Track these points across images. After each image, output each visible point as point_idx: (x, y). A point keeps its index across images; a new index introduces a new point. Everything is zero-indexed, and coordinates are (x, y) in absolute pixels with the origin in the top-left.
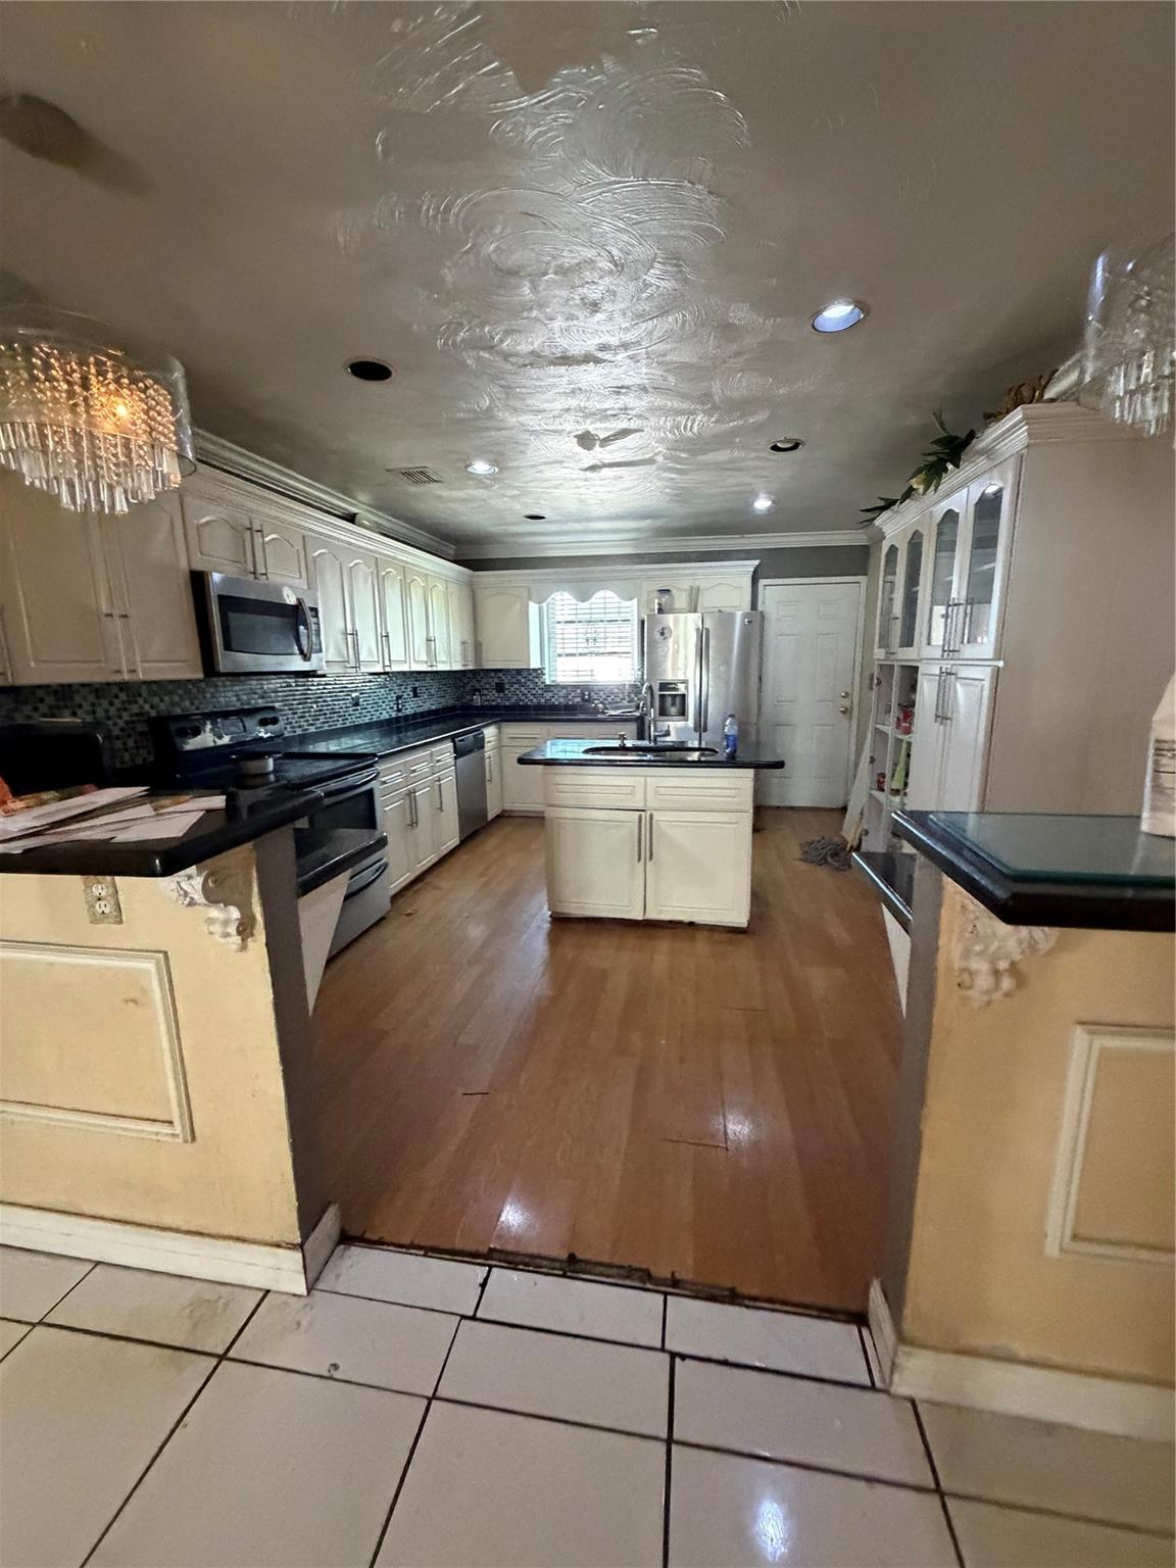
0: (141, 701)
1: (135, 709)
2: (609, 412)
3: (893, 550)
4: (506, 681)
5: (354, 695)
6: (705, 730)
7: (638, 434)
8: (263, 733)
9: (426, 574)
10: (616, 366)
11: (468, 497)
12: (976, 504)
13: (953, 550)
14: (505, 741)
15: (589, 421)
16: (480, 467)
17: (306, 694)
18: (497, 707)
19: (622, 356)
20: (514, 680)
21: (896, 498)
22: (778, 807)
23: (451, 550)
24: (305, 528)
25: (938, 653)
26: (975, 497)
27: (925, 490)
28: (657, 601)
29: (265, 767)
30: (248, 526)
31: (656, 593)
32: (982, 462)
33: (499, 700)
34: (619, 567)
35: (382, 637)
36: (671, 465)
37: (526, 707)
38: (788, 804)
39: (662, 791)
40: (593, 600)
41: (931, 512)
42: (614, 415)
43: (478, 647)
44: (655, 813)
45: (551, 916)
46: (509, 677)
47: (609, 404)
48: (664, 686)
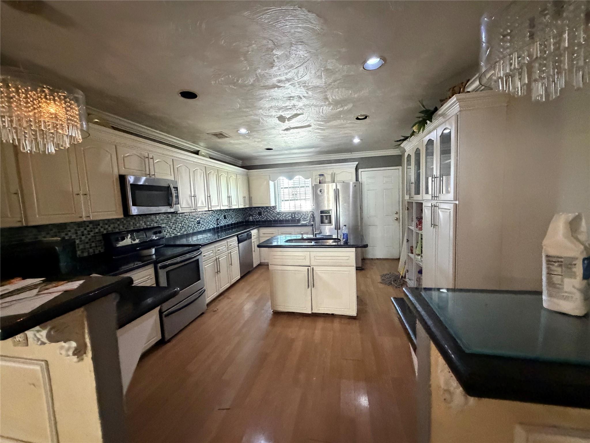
0: (99, 227)
1: (97, 230)
2: (288, 107)
3: (409, 156)
4: (262, 211)
5: (198, 219)
6: (340, 229)
7: (301, 115)
8: (154, 237)
9: (228, 172)
10: (286, 89)
11: (241, 143)
12: (440, 136)
13: (433, 155)
14: (261, 235)
15: (281, 111)
16: (243, 131)
17: (176, 220)
18: (259, 221)
19: (287, 85)
20: (265, 211)
21: (408, 136)
22: (372, 259)
23: (240, 163)
24: (172, 156)
25: (430, 198)
26: (440, 133)
27: (419, 132)
28: (318, 179)
29: (151, 252)
30: (147, 156)
31: (318, 176)
32: (441, 119)
33: (260, 219)
34: (304, 167)
35: (208, 197)
36: (317, 127)
37: (270, 221)
38: (376, 257)
39: (317, 258)
40: (294, 179)
41: (423, 141)
42: (290, 108)
43: (250, 199)
44: (314, 267)
45: (273, 311)
46: (263, 210)
47: (287, 104)
48: (322, 212)
